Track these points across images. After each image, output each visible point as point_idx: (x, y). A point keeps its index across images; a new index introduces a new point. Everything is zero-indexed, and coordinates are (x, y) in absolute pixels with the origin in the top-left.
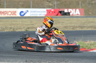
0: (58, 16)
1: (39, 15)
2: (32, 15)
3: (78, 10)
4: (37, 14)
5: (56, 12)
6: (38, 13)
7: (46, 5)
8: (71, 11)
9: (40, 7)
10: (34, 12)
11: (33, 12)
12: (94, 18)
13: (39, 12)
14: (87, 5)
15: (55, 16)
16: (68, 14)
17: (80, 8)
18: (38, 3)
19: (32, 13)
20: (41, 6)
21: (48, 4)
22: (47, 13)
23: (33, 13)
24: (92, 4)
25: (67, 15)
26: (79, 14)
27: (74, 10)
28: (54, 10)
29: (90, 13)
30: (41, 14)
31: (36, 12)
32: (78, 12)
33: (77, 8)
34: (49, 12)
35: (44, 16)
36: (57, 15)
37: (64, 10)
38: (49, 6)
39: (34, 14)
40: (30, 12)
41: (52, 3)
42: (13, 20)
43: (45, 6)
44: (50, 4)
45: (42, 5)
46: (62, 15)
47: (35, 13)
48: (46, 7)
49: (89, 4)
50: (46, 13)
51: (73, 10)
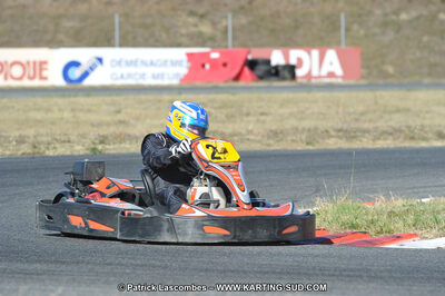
0: (241, 83)
1: (154, 77)
2: (122, 76)
3: (331, 55)
4: (143, 76)
5: (229, 66)
6: (150, 71)
7: (184, 31)
8: (300, 61)
9: (157, 41)
10: (129, 63)
11: (123, 63)
12: (409, 90)
13: (152, 63)
14: (377, 30)
15: (226, 81)
16: (286, 74)
17: (343, 46)
18: (149, 21)
19: (119, 71)
20: (164, 36)
21: (196, 25)
22: (191, 69)
23: (125, 70)
24: (399, 27)
25: (284, 79)
26: (339, 71)
27: (315, 53)
28: (222, 53)
29: (391, 70)
30: (160, 76)
31: (139, 63)
32: (331, 64)
33: (329, 46)
34: (197, 63)
35: (175, 82)
36: (237, 78)
37: (270, 54)
38: (201, 34)
39: (129, 76)
40: (113, 66)
41: (214, 24)
42: (30, 101)
43: (182, 35)
44: (206, 28)
45: (167, 30)
46: (261, 78)
47: (132, 70)
48: (184, 40)
49: (385, 25)
50: (183, 70)
51: (309, 53)
